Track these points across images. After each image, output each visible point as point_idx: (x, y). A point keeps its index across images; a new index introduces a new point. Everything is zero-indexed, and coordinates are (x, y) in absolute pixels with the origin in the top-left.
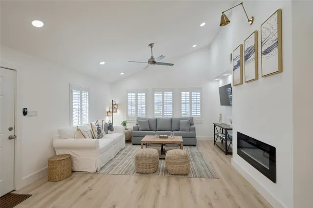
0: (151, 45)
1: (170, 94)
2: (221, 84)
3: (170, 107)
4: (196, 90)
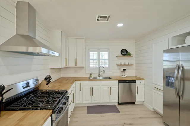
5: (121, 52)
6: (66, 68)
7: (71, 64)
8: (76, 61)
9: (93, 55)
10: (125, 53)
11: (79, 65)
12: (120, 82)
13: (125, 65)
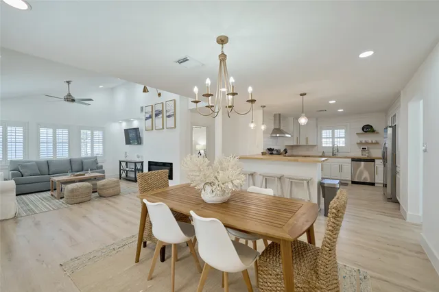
0: (68, 82)
1: (66, 131)
2: (124, 126)
3: (66, 146)
4: (98, 129)
5: (363, 129)
6: (297, 146)
7: (303, 142)
8: (307, 139)
9: (326, 133)
10: (368, 129)
11: (310, 143)
12: (353, 160)
13: (367, 143)
